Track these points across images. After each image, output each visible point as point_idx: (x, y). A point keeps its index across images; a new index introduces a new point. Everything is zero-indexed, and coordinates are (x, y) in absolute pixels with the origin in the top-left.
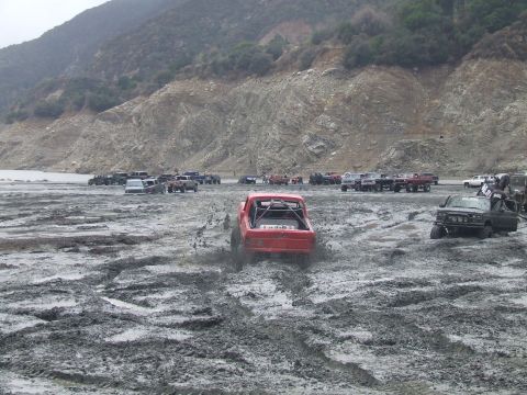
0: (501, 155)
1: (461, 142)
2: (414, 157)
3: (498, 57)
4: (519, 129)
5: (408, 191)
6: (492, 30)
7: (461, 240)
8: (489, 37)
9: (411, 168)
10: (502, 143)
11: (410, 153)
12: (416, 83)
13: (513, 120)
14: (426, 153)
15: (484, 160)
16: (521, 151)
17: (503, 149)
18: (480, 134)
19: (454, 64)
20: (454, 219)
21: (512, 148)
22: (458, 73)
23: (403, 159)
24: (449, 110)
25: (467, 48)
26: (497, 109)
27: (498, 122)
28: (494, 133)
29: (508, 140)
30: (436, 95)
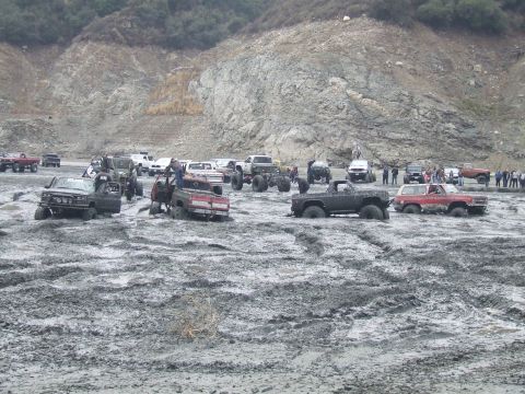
0: (109, 138)
1: (70, 123)
2: (22, 136)
3: (107, 41)
4: (126, 113)
5: (15, 171)
6: (101, 14)
7: (65, 221)
8: (98, 20)
9: (18, 148)
10: (110, 126)
11: (17, 132)
12: (25, 61)
13: (121, 104)
14: (35, 133)
15: (93, 142)
16: (128, 134)
17: (110, 132)
18: (88, 116)
19: (64, 45)
20: (59, 201)
21: (119, 131)
22: (68, 54)
23: (11, 138)
24: (58, 91)
25: (78, 29)
26: (106, 92)
27: (107, 106)
28: (103, 117)
29: (115, 124)
30: (45, 75)
